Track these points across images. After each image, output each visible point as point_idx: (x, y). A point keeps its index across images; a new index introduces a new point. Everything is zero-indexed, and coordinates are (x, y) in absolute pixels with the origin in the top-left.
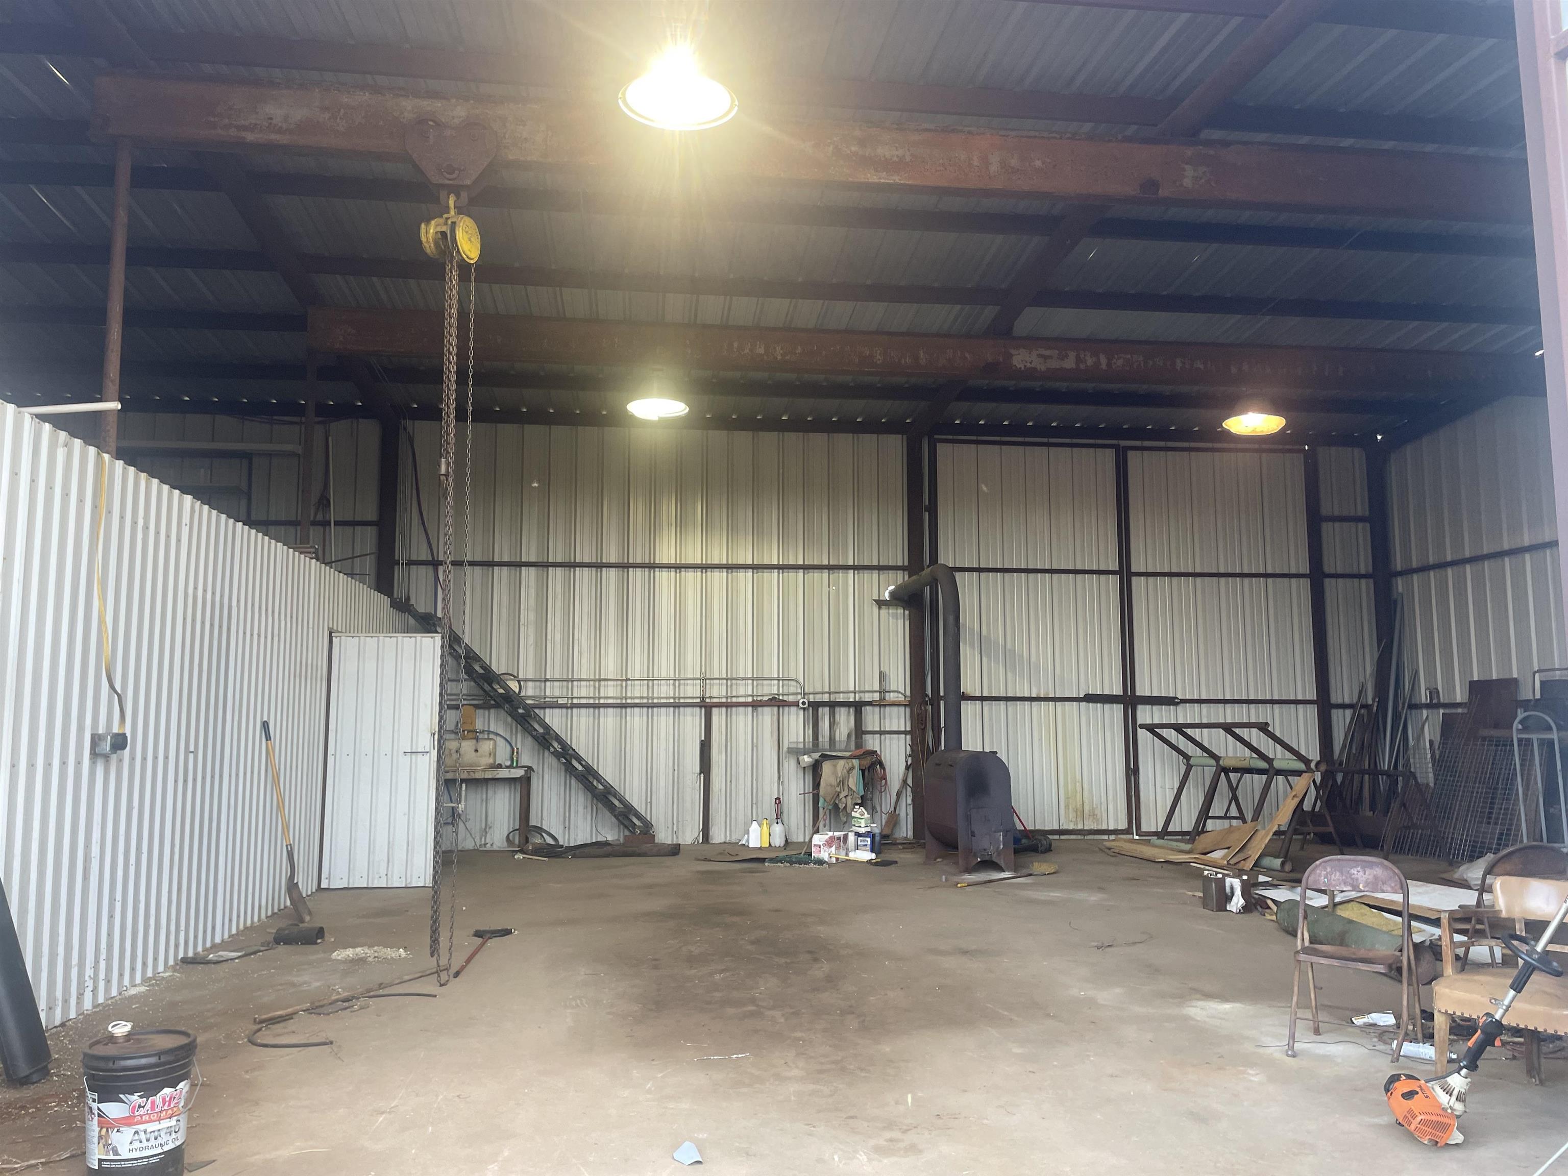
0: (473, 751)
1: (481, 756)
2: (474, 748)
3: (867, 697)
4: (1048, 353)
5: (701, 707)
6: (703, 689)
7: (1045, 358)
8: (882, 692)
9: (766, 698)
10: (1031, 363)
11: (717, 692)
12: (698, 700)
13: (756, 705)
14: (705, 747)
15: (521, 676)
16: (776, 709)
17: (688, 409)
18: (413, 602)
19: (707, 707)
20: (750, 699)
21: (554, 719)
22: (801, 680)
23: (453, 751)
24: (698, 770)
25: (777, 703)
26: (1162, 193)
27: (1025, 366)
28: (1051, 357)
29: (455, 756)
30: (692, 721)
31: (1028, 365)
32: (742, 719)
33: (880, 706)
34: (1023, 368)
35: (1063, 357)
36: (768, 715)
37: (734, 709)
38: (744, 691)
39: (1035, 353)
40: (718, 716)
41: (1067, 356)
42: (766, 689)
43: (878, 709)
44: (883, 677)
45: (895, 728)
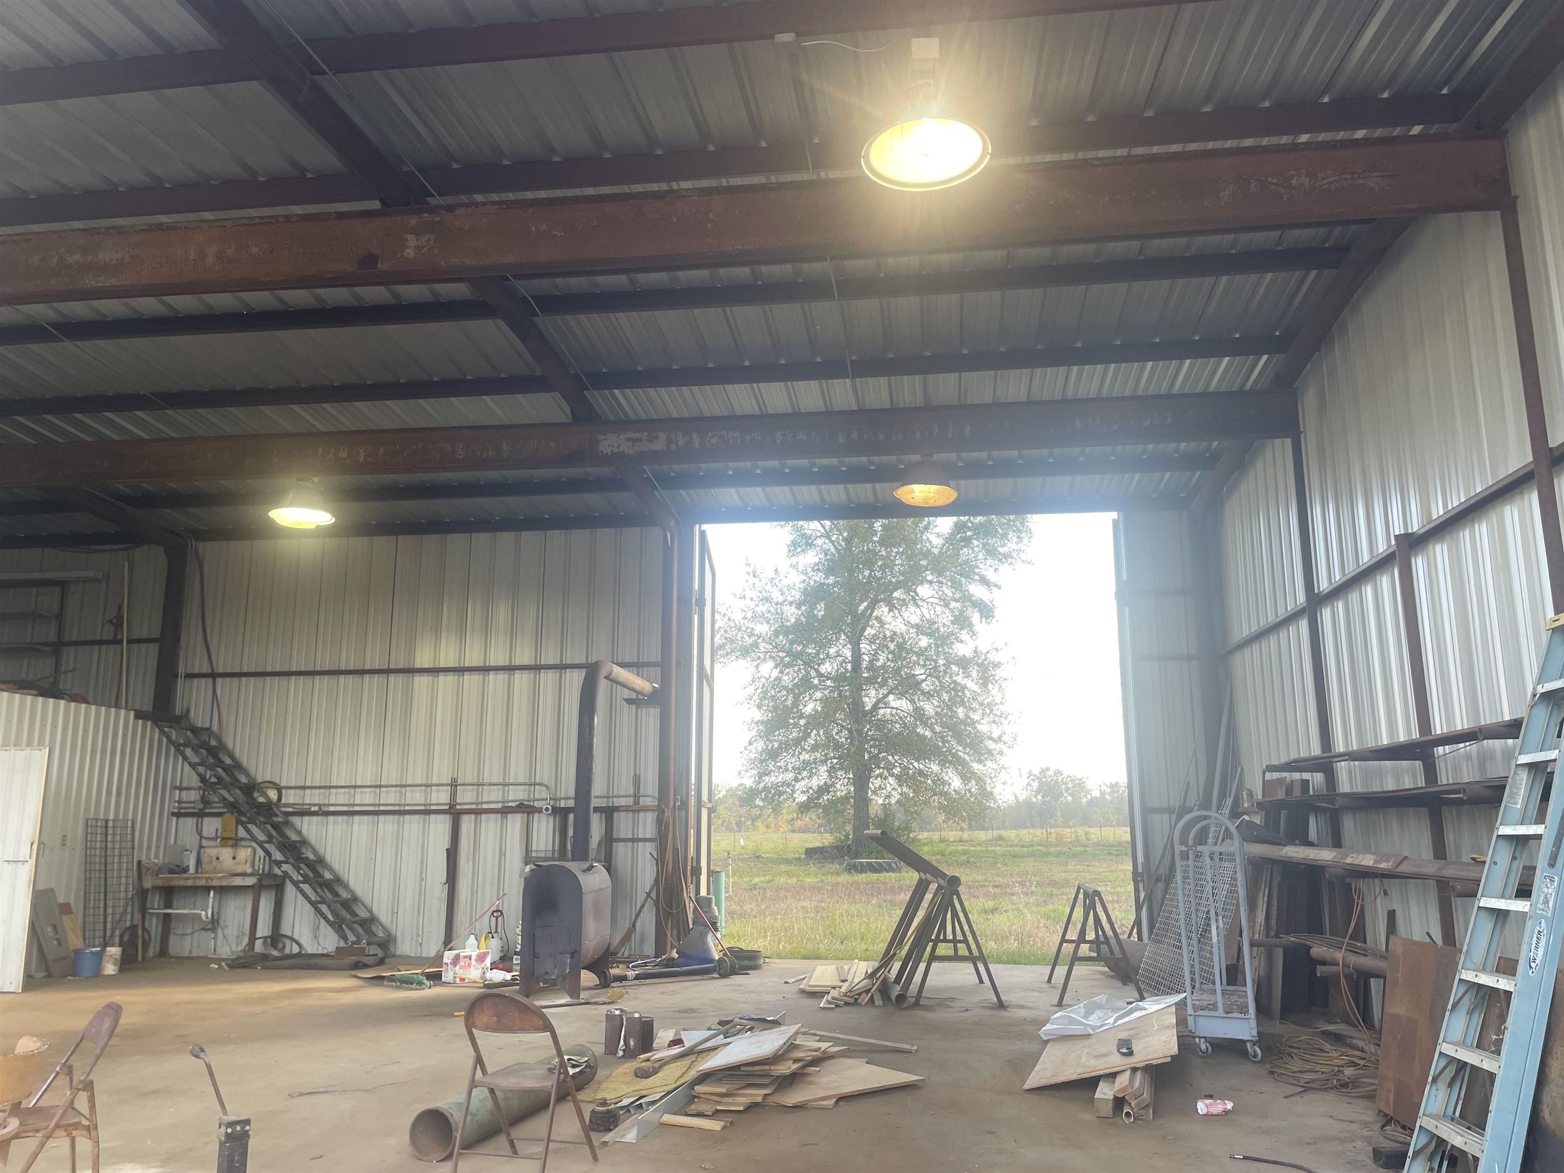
0: (231, 858)
1: (238, 864)
2: (232, 855)
3: (618, 802)
4: (637, 435)
5: (450, 813)
6: (454, 794)
7: (634, 441)
8: (636, 796)
9: (514, 804)
10: (618, 448)
11: (466, 797)
12: (447, 807)
13: (505, 811)
14: (452, 854)
15: (284, 784)
16: (525, 815)
17: (334, 520)
18: (192, 714)
19: (455, 813)
20: (500, 806)
21: (309, 828)
22: (553, 787)
23: (214, 859)
24: (444, 879)
25: (526, 809)
26: (383, 266)
27: (612, 451)
28: (640, 440)
29: (215, 863)
30: (440, 827)
31: (616, 450)
32: (490, 825)
33: (634, 811)
34: (610, 454)
35: (651, 440)
36: (516, 822)
37: (484, 816)
38: (492, 796)
39: (622, 436)
40: (467, 822)
41: (657, 438)
42: (516, 795)
43: (631, 815)
44: (637, 780)
45: (648, 835)
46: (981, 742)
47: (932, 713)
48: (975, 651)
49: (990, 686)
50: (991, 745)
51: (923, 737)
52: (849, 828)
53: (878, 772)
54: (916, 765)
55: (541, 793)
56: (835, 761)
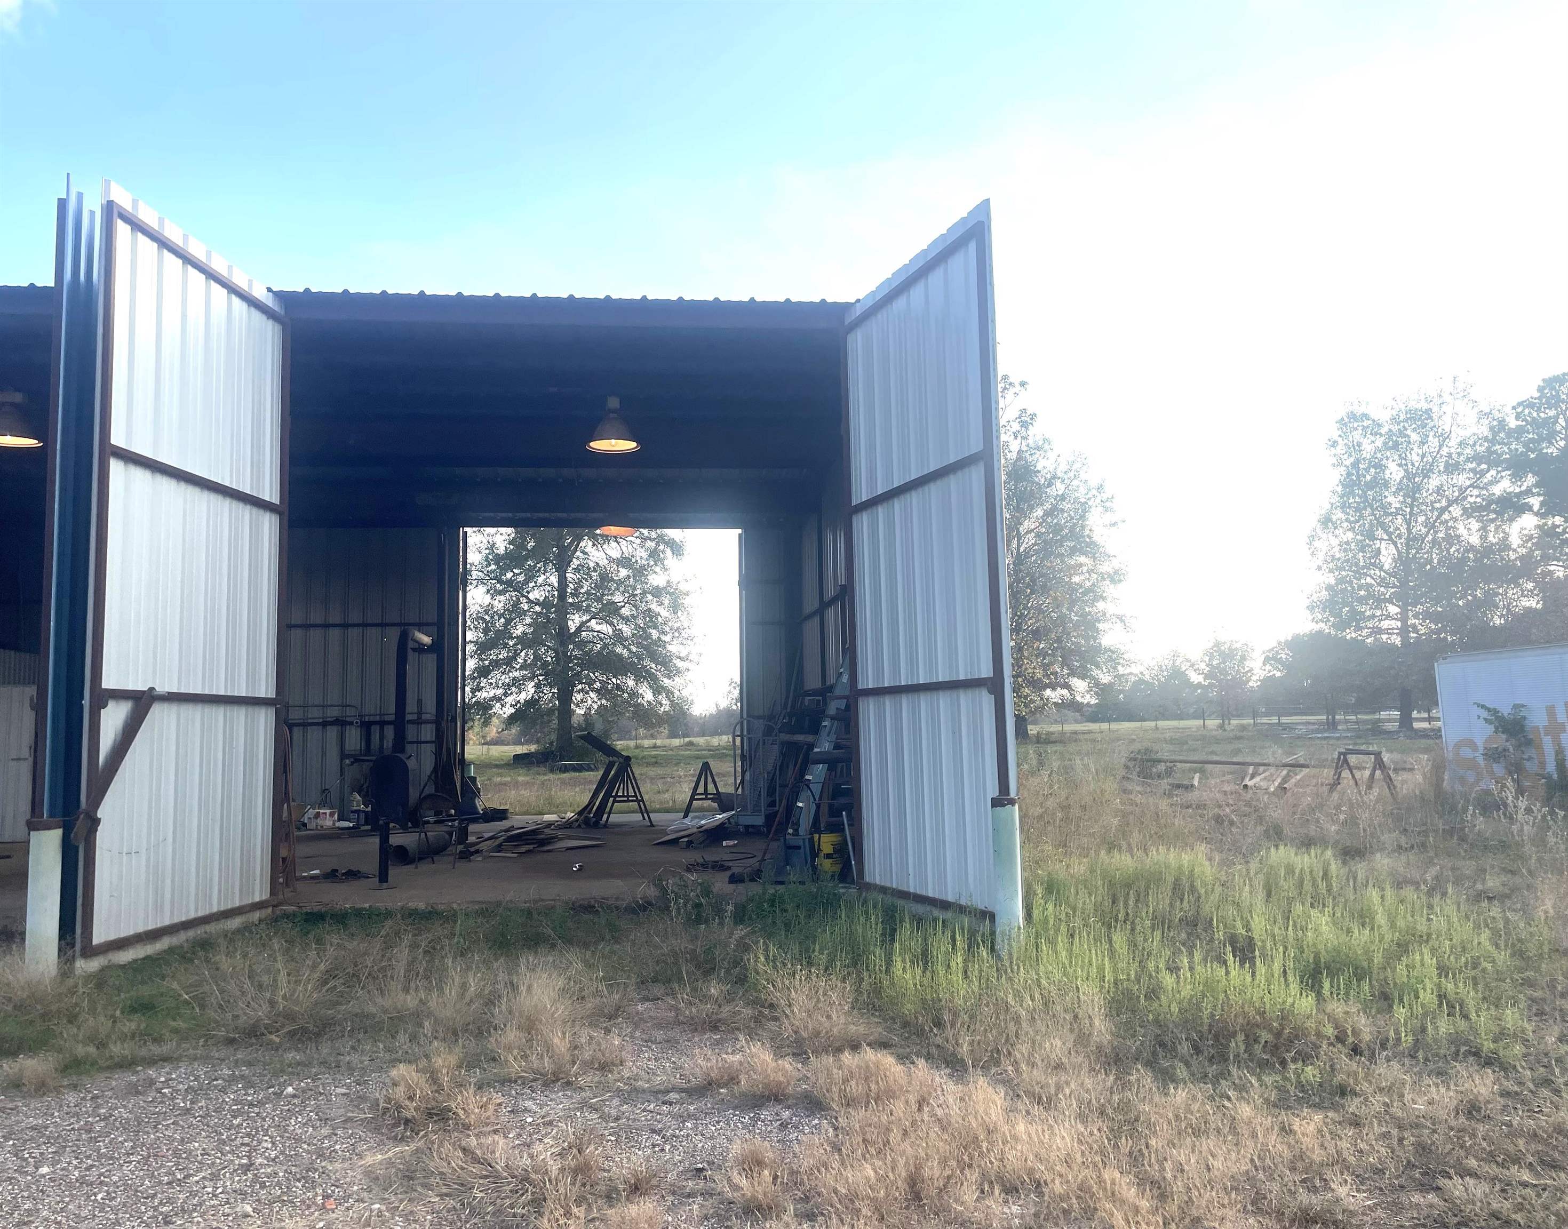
8: (420, 713)
9: (331, 720)
13: (325, 724)
16: (340, 727)
20: (321, 720)
22: (360, 708)
25: (341, 723)
32: (314, 734)
33: (418, 724)
36: (332, 732)
37: (309, 728)
38: (315, 714)
42: (333, 713)
43: (415, 726)
44: (420, 702)
45: (428, 739)
46: (670, 661)
47: (629, 634)
48: (668, 582)
49: (680, 613)
50: (679, 663)
51: (620, 656)
52: (554, 737)
53: (580, 687)
54: (614, 680)
55: (350, 712)
56: (541, 678)
